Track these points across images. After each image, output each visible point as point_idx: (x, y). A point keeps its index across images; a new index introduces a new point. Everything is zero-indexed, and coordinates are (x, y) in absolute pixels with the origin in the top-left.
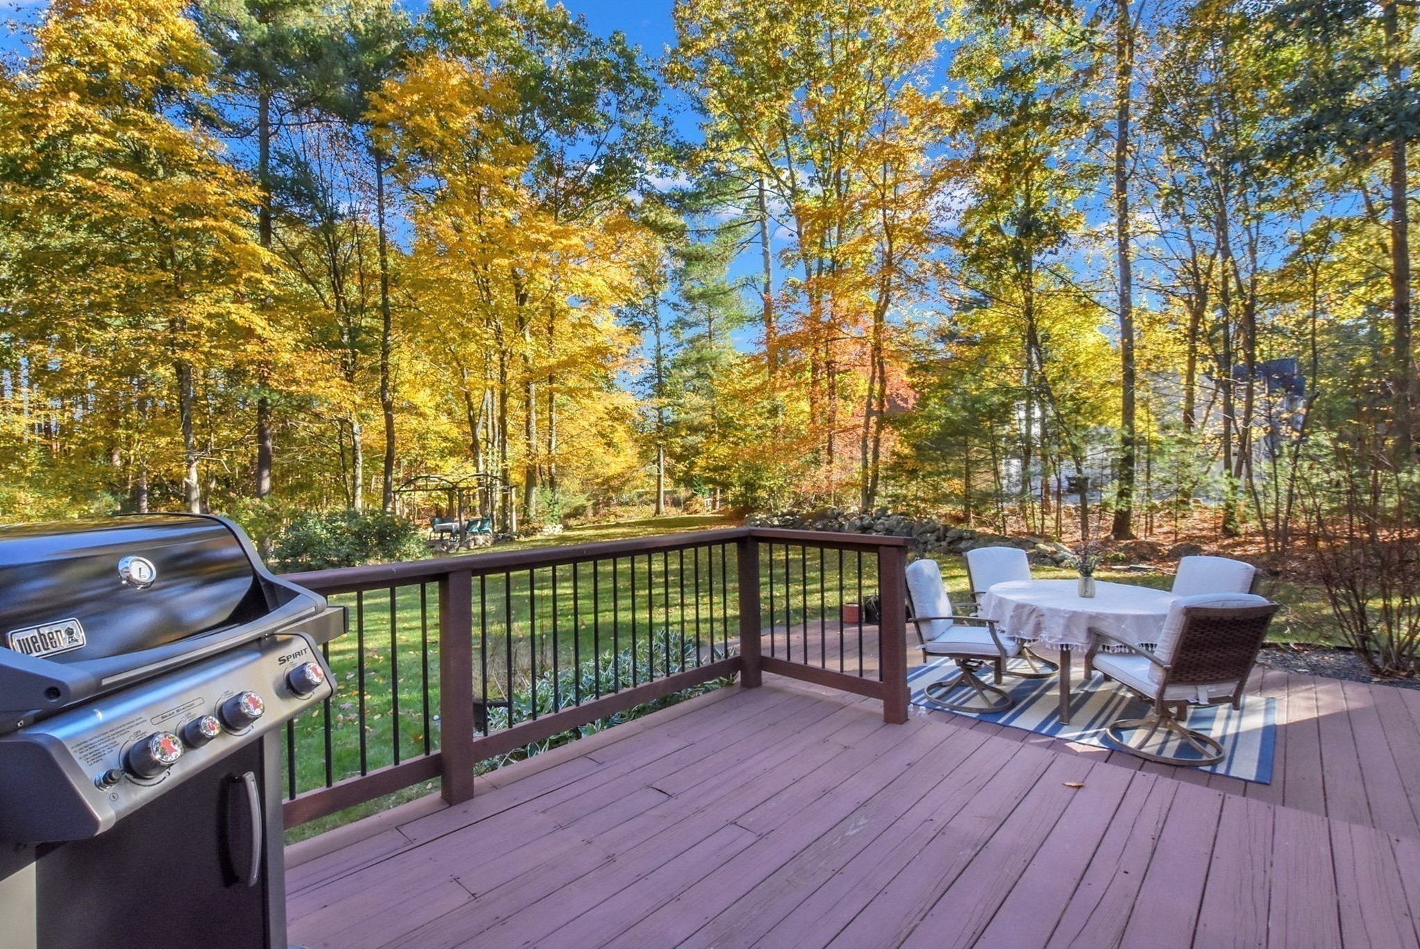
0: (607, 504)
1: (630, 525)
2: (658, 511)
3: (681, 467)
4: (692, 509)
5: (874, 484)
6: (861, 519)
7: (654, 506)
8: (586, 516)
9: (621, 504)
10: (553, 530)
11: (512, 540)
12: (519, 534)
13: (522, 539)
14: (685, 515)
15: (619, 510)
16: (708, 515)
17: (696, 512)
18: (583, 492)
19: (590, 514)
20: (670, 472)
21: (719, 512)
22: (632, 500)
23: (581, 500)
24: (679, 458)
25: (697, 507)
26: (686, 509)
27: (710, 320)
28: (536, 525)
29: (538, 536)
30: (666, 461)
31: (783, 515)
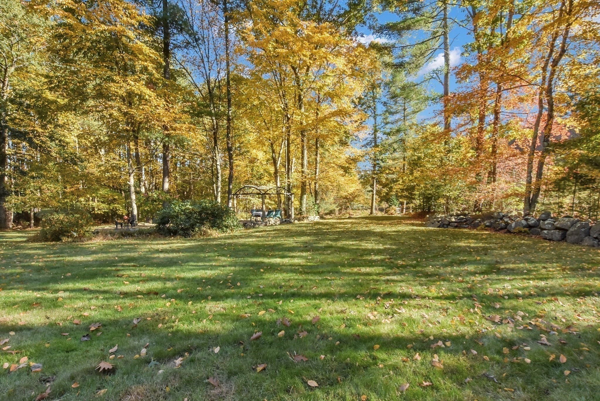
0: (347, 208)
1: (356, 218)
2: (371, 213)
3: (385, 190)
4: (389, 212)
5: (536, 195)
6: (527, 220)
7: (369, 211)
8: (335, 214)
9: (352, 209)
10: (314, 218)
11: (290, 223)
12: (295, 219)
13: (296, 222)
14: (386, 215)
15: (351, 212)
16: (399, 215)
17: (392, 214)
18: (335, 203)
19: (337, 213)
20: (379, 192)
21: (406, 214)
22: (358, 208)
23: (334, 207)
24: (385, 186)
25: (393, 211)
26: (386, 212)
27: (405, 110)
28: (305, 215)
29: (306, 221)
30: (377, 187)
31: (458, 215)
